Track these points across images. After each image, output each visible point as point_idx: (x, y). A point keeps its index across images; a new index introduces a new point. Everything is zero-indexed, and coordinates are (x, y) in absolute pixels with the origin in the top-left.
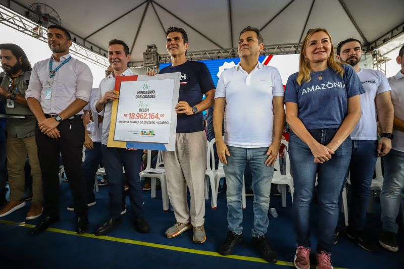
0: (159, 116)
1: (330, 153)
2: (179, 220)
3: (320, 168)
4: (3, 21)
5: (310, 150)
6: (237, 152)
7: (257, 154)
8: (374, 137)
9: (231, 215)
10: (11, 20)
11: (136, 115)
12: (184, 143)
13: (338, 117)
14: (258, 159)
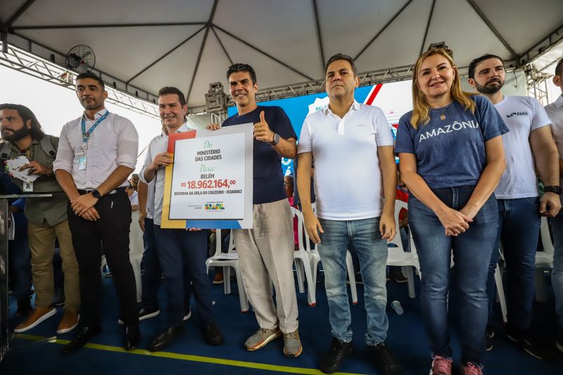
0: (228, 183)
1: (465, 221)
2: (262, 324)
3: (455, 243)
4: (23, 70)
5: (437, 217)
6: (334, 226)
7: (362, 227)
8: (532, 193)
9: (334, 316)
10: (33, 67)
11: (197, 183)
12: (260, 218)
13: (473, 169)
14: (364, 234)
